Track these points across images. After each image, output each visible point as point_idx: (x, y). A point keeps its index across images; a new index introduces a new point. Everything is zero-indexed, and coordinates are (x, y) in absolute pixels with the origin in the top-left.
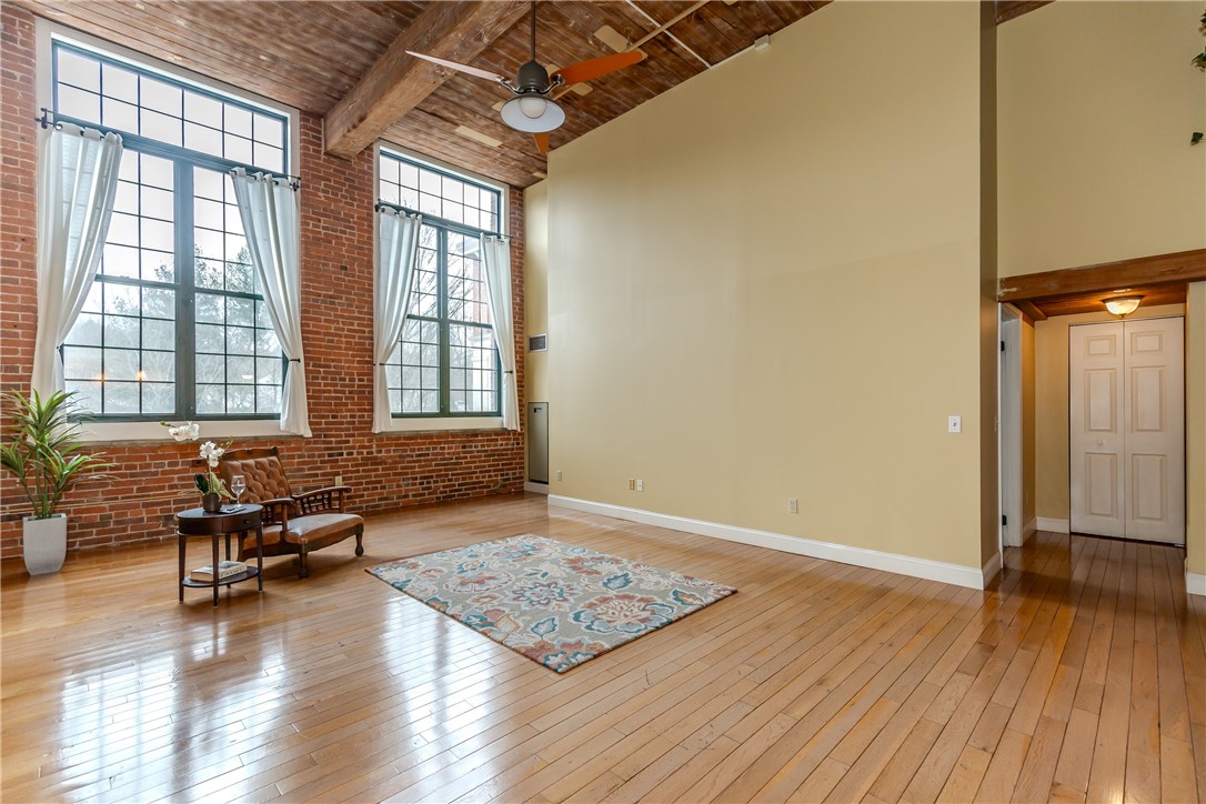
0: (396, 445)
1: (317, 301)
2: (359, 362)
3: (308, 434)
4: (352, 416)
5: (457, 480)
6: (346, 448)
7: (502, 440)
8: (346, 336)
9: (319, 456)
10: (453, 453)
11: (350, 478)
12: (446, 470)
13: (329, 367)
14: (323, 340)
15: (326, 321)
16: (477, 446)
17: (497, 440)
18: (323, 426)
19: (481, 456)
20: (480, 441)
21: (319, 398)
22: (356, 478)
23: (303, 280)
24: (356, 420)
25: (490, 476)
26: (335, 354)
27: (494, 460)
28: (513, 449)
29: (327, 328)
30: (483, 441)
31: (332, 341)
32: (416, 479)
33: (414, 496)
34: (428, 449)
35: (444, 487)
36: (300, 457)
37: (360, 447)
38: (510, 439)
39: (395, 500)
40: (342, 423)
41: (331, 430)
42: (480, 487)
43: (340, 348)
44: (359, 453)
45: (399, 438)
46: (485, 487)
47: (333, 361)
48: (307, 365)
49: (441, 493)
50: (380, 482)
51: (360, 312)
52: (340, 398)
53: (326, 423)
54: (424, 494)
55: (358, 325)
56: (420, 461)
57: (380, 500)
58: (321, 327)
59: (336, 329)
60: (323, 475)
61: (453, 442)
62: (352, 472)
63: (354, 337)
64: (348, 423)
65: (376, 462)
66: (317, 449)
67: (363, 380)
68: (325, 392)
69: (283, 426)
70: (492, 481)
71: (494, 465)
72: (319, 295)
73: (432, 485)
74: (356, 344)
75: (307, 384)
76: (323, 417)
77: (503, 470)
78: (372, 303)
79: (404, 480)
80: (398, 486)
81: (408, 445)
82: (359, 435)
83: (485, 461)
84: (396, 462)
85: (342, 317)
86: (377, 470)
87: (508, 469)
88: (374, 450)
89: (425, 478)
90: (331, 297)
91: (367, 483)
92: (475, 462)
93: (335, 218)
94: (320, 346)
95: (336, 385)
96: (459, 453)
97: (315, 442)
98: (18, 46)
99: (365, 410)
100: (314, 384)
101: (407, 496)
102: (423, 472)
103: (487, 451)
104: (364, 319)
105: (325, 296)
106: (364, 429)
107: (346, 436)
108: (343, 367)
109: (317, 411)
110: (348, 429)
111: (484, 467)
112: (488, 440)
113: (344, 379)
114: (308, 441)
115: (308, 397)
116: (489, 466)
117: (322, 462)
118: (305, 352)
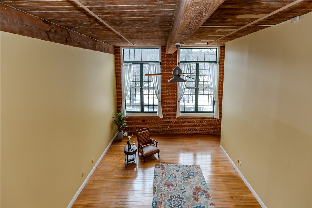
0: (182, 120)
1: (164, 88)
2: (173, 101)
3: (162, 117)
4: (172, 113)
5: (199, 129)
6: (170, 120)
7: (213, 120)
8: (171, 95)
9: (165, 121)
10: (198, 123)
11: (171, 126)
12: (195, 127)
13: (167, 102)
14: (166, 97)
15: (166, 92)
16: (204, 122)
17: (212, 120)
18: (166, 115)
19: (206, 124)
20: (206, 120)
21: (165, 109)
22: (172, 126)
23: (162, 84)
24: (173, 114)
25: (209, 130)
26: (168, 100)
27: (210, 126)
28: (217, 123)
29: (167, 94)
30: (207, 120)
31: (168, 97)
32: (187, 128)
33: (186, 132)
34: (190, 121)
35: (194, 131)
36: (161, 121)
37: (173, 120)
38: (216, 120)
39: (182, 132)
40: (170, 115)
41: (167, 116)
42: (205, 132)
43: (169, 98)
44: (173, 121)
45: (183, 118)
46: (207, 132)
47: (168, 101)
48: (162, 102)
49: (194, 132)
50: (178, 128)
51: (174, 90)
52: (169, 109)
53: (166, 114)
54: (189, 132)
55: (173, 93)
56: (188, 124)
57: (178, 132)
58: (165, 94)
59: (169, 94)
60: (166, 125)
61: (197, 120)
62: (172, 125)
63: (172, 95)
64: (171, 114)
65: (177, 123)
66: (164, 120)
67: (174, 105)
68: (166, 108)
69: (158, 115)
70: (209, 131)
71: (210, 127)
72: (165, 87)
73: (191, 130)
74: (173, 97)
75: (162, 106)
76: (166, 113)
77: (213, 128)
78: (177, 87)
79: (184, 128)
80: (182, 129)
81: (185, 120)
82: (173, 117)
83: (207, 126)
84: (182, 124)
85: (170, 91)
86: (177, 125)
87: (215, 128)
88: (177, 121)
89: (189, 128)
90: (167, 87)
91: (175, 128)
92: (204, 126)
93: (169, 69)
94: (165, 98)
95: (168, 106)
96: (199, 123)
97: (164, 118)
98: (118, 53)
99: (175, 112)
100: (163, 106)
101: (184, 132)
102: (189, 127)
103: (208, 123)
104: (175, 91)
105: (166, 87)
106: (175, 116)
107: (170, 117)
108: (170, 102)
109: (164, 112)
110: (171, 116)
111: (207, 127)
112: (208, 120)
113: (170, 105)
114: (162, 118)
115: (162, 109)
116: (208, 127)
117: (165, 122)
118: (162, 99)
